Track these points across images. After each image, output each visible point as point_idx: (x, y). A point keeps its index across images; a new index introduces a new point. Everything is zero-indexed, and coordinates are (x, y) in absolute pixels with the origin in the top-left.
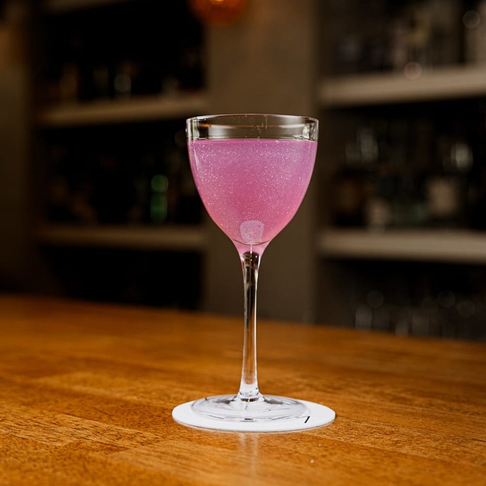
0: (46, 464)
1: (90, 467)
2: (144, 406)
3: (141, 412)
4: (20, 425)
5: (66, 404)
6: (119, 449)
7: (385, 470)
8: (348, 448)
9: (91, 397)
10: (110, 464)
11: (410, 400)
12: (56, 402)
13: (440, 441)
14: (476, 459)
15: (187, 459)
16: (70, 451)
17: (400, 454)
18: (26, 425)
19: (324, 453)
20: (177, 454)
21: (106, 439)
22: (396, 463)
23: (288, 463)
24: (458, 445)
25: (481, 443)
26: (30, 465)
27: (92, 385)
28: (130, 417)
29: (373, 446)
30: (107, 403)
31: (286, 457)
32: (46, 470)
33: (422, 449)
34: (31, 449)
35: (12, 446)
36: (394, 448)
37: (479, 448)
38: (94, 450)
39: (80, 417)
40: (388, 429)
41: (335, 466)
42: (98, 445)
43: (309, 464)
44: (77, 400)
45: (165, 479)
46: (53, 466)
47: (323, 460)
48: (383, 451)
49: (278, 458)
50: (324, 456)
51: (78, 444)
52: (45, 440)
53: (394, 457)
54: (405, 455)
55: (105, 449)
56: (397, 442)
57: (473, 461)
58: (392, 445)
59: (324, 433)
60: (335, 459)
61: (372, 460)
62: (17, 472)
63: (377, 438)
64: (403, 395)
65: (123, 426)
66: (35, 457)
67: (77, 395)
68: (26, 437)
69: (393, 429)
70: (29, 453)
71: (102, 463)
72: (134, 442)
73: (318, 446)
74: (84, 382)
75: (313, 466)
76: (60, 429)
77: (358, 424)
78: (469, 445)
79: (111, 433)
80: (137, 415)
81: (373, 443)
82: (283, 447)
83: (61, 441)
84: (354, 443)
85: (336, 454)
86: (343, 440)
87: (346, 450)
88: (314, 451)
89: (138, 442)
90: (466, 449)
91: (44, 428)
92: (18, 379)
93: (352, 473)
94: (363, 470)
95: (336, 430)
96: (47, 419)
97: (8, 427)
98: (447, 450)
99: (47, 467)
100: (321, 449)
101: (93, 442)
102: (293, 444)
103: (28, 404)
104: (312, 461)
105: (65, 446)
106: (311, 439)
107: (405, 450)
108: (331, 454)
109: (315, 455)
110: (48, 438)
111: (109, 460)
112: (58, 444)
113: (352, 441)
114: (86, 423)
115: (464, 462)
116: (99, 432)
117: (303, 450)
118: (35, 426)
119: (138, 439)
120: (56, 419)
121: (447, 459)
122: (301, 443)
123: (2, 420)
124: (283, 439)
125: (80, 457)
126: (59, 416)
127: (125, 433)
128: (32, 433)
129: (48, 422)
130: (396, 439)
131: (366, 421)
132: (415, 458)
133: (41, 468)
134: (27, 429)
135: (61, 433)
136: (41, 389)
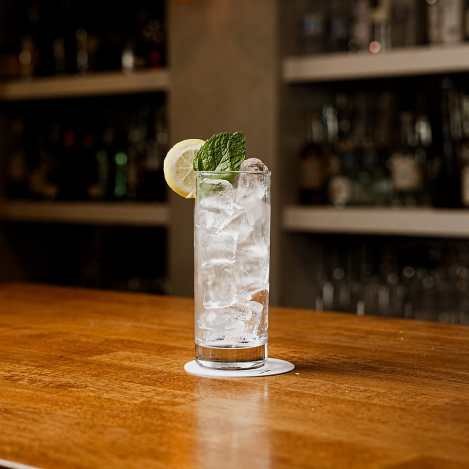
0: (134, 414)
1: (165, 415)
2: (183, 375)
3: (182, 380)
4: (100, 390)
5: (124, 375)
6: (179, 404)
7: (362, 414)
8: (336, 401)
9: (141, 370)
10: (178, 413)
11: (378, 368)
12: (116, 373)
13: (399, 396)
14: (423, 406)
15: (228, 409)
16: (146, 406)
17: (372, 404)
18: (104, 390)
19: (321, 404)
20: (219, 406)
21: (167, 398)
22: (369, 410)
23: (297, 410)
24: (411, 397)
25: (427, 396)
26: (124, 415)
27: (135, 361)
28: (176, 383)
29: (353, 399)
30: (155, 374)
31: (294, 407)
32: (137, 418)
33: (386, 401)
34: (118, 405)
35: (104, 404)
36: (367, 400)
37: (425, 400)
38: (162, 405)
39: (141, 384)
40: (362, 388)
41: (329, 412)
42: (163, 401)
43: (311, 411)
44: (130, 372)
46: (140, 415)
47: (320, 408)
48: (360, 402)
49: (290, 408)
50: (320, 406)
51: (149, 401)
52: (124, 399)
53: (368, 406)
54: (375, 405)
55: (169, 404)
56: (369, 397)
57: (421, 407)
58: (366, 398)
59: (318, 392)
60: (328, 407)
61: (353, 408)
62: (117, 419)
63: (355, 394)
64: (371, 365)
65: (174, 389)
66: (124, 410)
67: (128, 369)
68: (110, 398)
69: (366, 389)
70: (118, 407)
71: (171, 412)
72: (187, 400)
73: (315, 400)
74: (129, 358)
75: (314, 412)
76: (131, 392)
77: (341, 385)
78: (419, 398)
79: (168, 394)
80: (181, 382)
81: (352, 397)
82: (291, 401)
83: (136, 400)
84: (339, 397)
85: (328, 405)
86: (331, 396)
87: (335, 402)
88: (313, 403)
89: (190, 399)
90: (416, 400)
91: (119, 392)
92: (77, 358)
93: (340, 416)
94: (348, 414)
95: (326, 389)
96: (116, 385)
97: (93, 392)
98: (404, 401)
99: (136, 415)
100: (318, 402)
101: (158, 400)
102: (297, 399)
103: (96, 376)
104: (313, 409)
105: (141, 403)
106: (309, 395)
107: (375, 401)
108: (325, 405)
109: (314, 405)
110: (126, 398)
111: (175, 411)
112: (135, 402)
114: (146, 388)
115: (415, 408)
116: (159, 394)
117: (306, 403)
118: (111, 390)
119: (189, 397)
120: (123, 385)
121: (403, 406)
122: (303, 398)
123: (85, 387)
124: (290, 396)
125: (155, 409)
126: (124, 383)
127: (177, 394)
128: (112, 395)
129: (118, 387)
130: (369, 395)
131: (347, 383)
132: (381, 406)
133: (133, 416)
134: (106, 392)
135: (133, 394)
136: (98, 365)
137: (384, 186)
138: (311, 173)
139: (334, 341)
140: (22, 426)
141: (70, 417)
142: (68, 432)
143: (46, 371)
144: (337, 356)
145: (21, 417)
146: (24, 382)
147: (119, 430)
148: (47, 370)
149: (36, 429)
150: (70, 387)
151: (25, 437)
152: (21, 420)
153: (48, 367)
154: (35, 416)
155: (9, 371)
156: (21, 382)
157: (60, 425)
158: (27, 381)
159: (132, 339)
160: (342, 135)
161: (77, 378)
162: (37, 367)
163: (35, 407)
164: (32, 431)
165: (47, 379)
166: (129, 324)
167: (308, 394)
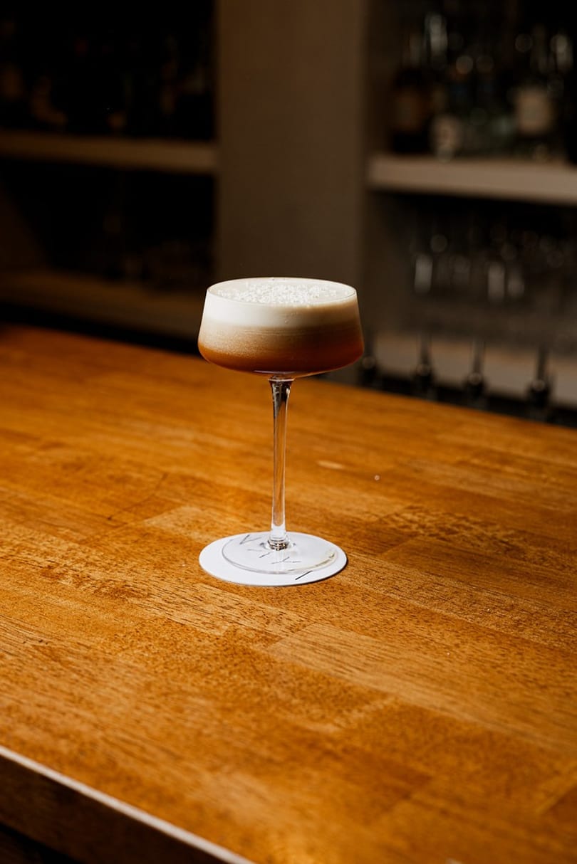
0: (218, 663)
1: (259, 667)
4: (169, 602)
6: (273, 639)
7: (513, 665)
8: (477, 633)
10: (275, 662)
11: (523, 551)
12: (185, 561)
13: (557, 621)
15: (339, 652)
16: (231, 643)
17: (523, 641)
18: (174, 603)
19: (457, 641)
20: (327, 644)
21: (257, 624)
22: (521, 655)
23: (428, 656)
26: (205, 666)
29: (498, 629)
31: (424, 648)
32: (222, 672)
33: (541, 633)
34: (196, 641)
35: (177, 636)
36: (517, 631)
38: (252, 641)
40: (508, 601)
41: (469, 660)
42: (253, 632)
45: (329, 683)
46: (226, 666)
47: (457, 651)
48: (507, 636)
49: (417, 649)
50: (457, 646)
51: (235, 632)
52: (202, 625)
53: (519, 646)
54: (528, 642)
55: (262, 640)
56: (518, 622)
58: (514, 627)
60: (467, 648)
61: (500, 651)
62: (198, 675)
63: (499, 617)
64: (514, 542)
66: (204, 652)
68: (184, 622)
69: (513, 602)
70: (196, 646)
71: (266, 660)
72: (283, 628)
73: (449, 630)
76: (208, 608)
77: (479, 593)
79: (257, 613)
81: (497, 625)
82: (419, 632)
83: (218, 628)
84: (480, 624)
85: (466, 642)
86: (469, 621)
87: (475, 636)
88: (447, 639)
89: (287, 627)
91: (194, 608)
92: (131, 521)
93: (485, 670)
94: (494, 666)
95: (461, 604)
96: (188, 591)
97: (160, 607)
98: (564, 634)
99: (221, 668)
100: (452, 634)
101: (247, 629)
102: (426, 628)
103: (160, 566)
104: (448, 654)
105: (224, 635)
106: (440, 619)
107: (527, 634)
108: (463, 642)
109: (449, 644)
110: (203, 623)
111: (271, 656)
112: (217, 632)
113: (478, 622)
116: (246, 613)
117: (437, 637)
118: (184, 603)
119: (286, 622)
120: (197, 591)
121: (565, 648)
122: (433, 626)
123: (148, 595)
124: (415, 621)
125: (244, 652)
126: (198, 586)
127: (269, 614)
128: (185, 616)
129: (191, 595)
130: (517, 618)
131: (487, 589)
132: (537, 647)
133: (217, 669)
134: (178, 609)
135: (212, 614)
136: (160, 539)
137: (503, 126)
138: (407, 111)
139: (461, 482)
140: (77, 691)
141: (137, 669)
142: (137, 708)
143: (95, 555)
144: (467, 521)
145: (74, 671)
146: (67, 582)
147: (202, 702)
148: (94, 551)
149: (94, 698)
150: (130, 594)
151: (84, 720)
152: (75, 676)
153: (96, 544)
154: (90, 667)
155: (45, 554)
156: (64, 582)
157: (126, 690)
158: (71, 579)
159: (199, 474)
160: (451, 54)
161: (135, 572)
162: (80, 543)
163: (88, 644)
164: (90, 706)
165: (97, 575)
166: (189, 435)
167: (439, 614)
